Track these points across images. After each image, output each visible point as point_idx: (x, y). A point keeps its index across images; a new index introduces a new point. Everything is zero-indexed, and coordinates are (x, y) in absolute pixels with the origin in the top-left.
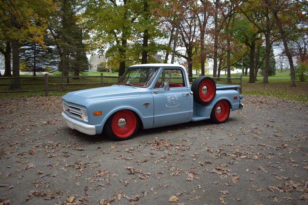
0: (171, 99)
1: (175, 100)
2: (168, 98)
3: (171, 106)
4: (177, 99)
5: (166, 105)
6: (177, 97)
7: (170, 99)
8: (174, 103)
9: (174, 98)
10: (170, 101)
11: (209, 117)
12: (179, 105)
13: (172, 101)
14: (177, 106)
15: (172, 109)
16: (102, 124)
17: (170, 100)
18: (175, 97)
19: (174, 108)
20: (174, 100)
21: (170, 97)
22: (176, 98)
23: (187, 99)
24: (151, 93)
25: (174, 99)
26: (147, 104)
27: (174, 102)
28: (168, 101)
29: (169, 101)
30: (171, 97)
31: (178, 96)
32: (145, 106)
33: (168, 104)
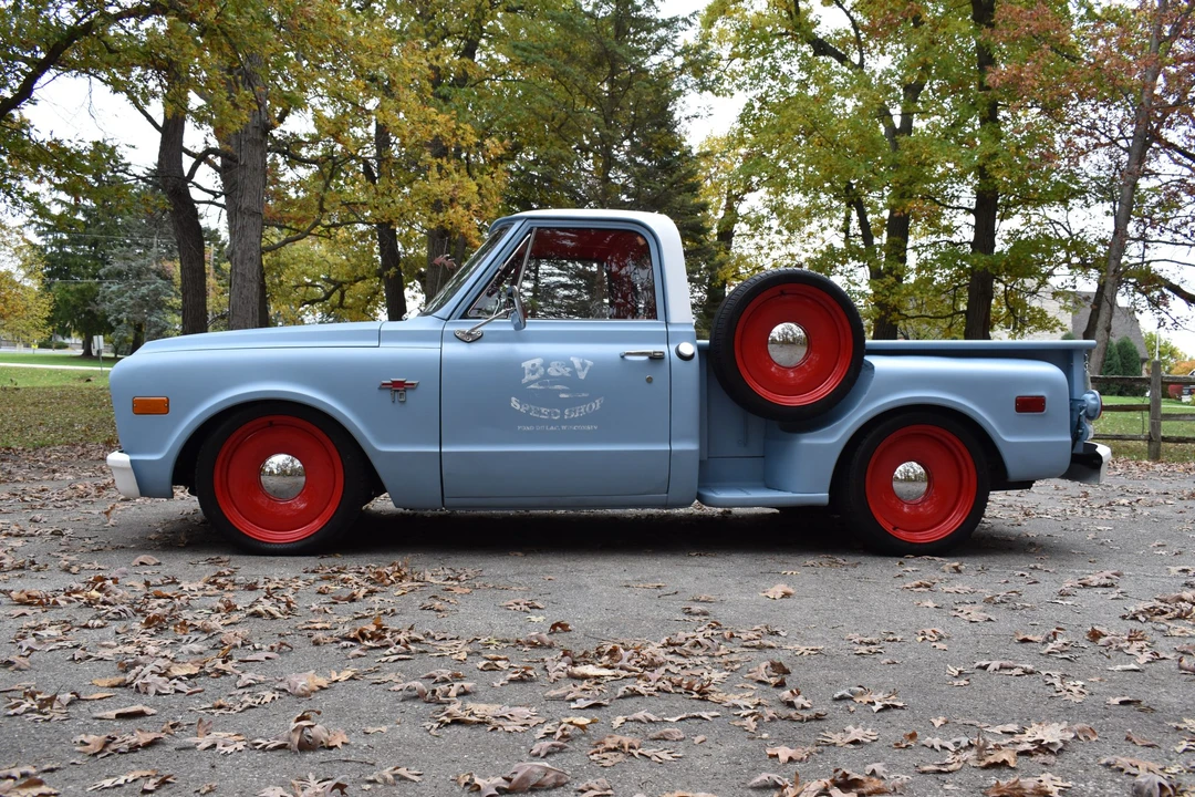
0: (546, 375)
1: (571, 381)
2: (527, 365)
3: (543, 410)
4: (582, 375)
5: (514, 403)
6: (584, 365)
7: (542, 371)
8: (562, 396)
9: (566, 372)
10: (540, 381)
11: (823, 496)
12: (596, 405)
13: (553, 383)
14: (583, 410)
15: (550, 422)
16: (166, 456)
17: (537, 376)
18: (571, 365)
19: (562, 421)
20: (561, 380)
21: (538, 362)
22: (574, 372)
23: (649, 380)
24: (441, 337)
25: (562, 376)
26: (397, 386)
27: (563, 391)
28: (524, 381)
29: (531, 382)
30: (546, 365)
31: (590, 363)
32: (387, 395)
33: (526, 395)
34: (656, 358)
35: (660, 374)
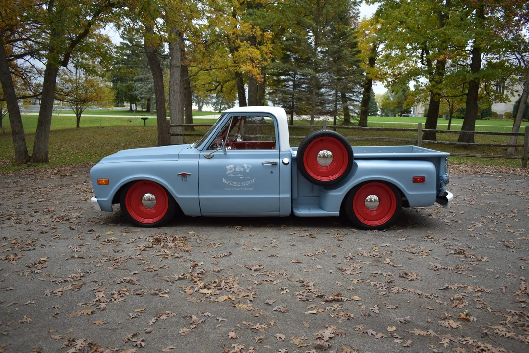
0: (235, 171)
1: (244, 173)
2: (228, 167)
3: (234, 183)
4: (248, 171)
5: (224, 180)
6: (248, 167)
7: (233, 169)
8: (241, 178)
9: (242, 169)
10: (233, 173)
11: (337, 213)
12: (253, 181)
13: (237, 174)
14: (248, 183)
15: (237, 187)
16: (109, 199)
17: (231, 171)
18: (244, 167)
19: (241, 187)
20: (240, 172)
21: (232, 166)
22: (245, 169)
23: (272, 172)
24: (199, 157)
25: (241, 171)
26: (184, 175)
27: (241, 176)
28: (227, 173)
29: (230, 173)
30: (235, 167)
31: (250, 166)
32: (180, 178)
33: (228, 178)
34: (274, 164)
35: (276, 170)
